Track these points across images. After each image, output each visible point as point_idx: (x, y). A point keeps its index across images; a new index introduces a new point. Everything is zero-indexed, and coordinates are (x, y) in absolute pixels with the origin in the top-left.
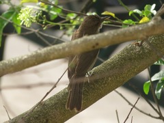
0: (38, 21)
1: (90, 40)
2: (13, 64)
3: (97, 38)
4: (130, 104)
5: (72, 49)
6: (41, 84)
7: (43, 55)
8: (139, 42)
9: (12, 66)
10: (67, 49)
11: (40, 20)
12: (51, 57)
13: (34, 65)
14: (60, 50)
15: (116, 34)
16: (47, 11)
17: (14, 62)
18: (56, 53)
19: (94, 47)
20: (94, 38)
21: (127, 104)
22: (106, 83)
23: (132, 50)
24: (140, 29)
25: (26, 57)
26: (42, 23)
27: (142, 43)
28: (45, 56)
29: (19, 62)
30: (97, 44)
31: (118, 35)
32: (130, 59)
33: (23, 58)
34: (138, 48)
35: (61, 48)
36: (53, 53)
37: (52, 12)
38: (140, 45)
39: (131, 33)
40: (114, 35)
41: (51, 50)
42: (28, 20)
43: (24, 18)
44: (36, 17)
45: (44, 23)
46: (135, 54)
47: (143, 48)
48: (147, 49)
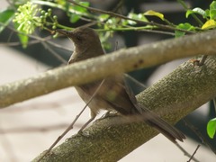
0: (45, 25)
1: (130, 55)
2: (10, 92)
3: (140, 53)
4: (186, 153)
5: (102, 69)
7: (57, 78)
8: (200, 59)
9: (9, 95)
10: (94, 69)
11: (48, 24)
12: (70, 81)
13: (43, 93)
14: (83, 70)
15: (170, 46)
16: (64, 9)
17: (12, 89)
18: (77, 75)
19: (136, 66)
20: (137, 52)
21: (182, 153)
23: (189, 71)
24: (209, 37)
25: (30, 81)
28: (60, 80)
29: (19, 88)
30: (141, 62)
31: (174, 47)
32: (186, 85)
33: (26, 83)
34: (198, 69)
35: (85, 67)
36: (73, 75)
37: (72, 10)
38: (201, 64)
39: (194, 44)
40: (167, 48)
41: (69, 70)
42: (30, 23)
43: (23, 20)
44: (42, 19)
45: (54, 27)
46: (193, 77)
47: (205, 69)
48: (212, 70)
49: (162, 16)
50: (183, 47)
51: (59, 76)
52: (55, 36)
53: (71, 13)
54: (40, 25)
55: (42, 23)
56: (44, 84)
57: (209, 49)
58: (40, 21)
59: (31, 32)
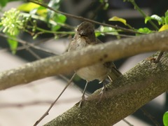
0: (26, 28)
1: (96, 51)
3: (105, 48)
5: (73, 62)
6: (37, 103)
7: (35, 70)
8: (156, 57)
10: (66, 62)
11: (29, 27)
12: (46, 72)
14: (57, 63)
15: (130, 43)
18: (52, 67)
20: (102, 48)
22: (112, 110)
23: (147, 67)
24: (163, 36)
25: (12, 72)
26: (31, 30)
27: (159, 58)
28: (37, 71)
30: (106, 56)
31: (133, 44)
33: (9, 74)
34: (154, 66)
35: (58, 60)
36: (48, 67)
38: (157, 62)
39: (150, 41)
40: (128, 45)
41: (45, 63)
42: (13, 26)
43: (8, 24)
44: (24, 23)
45: (34, 30)
46: (150, 73)
47: (160, 66)
48: (166, 66)
49: (124, 21)
50: (141, 44)
51: (36, 68)
52: (34, 38)
53: (51, 25)
54: (22, 28)
55: (24, 26)
56: (24, 74)
57: (163, 45)
58: (21, 24)
59: (14, 34)
